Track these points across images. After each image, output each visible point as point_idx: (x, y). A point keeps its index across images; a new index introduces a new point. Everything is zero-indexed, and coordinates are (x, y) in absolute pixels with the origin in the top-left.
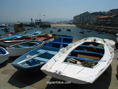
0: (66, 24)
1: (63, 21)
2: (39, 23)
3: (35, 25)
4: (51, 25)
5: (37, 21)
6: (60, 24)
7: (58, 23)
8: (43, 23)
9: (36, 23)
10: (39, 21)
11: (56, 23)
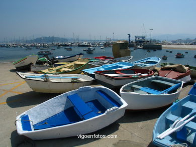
0: (190, 44)
1: (184, 38)
2: (141, 42)
3: (135, 44)
4: (163, 46)
5: (137, 39)
6: (178, 44)
7: (174, 42)
8: (148, 41)
9: (136, 41)
10: (141, 39)
11: (171, 43)
